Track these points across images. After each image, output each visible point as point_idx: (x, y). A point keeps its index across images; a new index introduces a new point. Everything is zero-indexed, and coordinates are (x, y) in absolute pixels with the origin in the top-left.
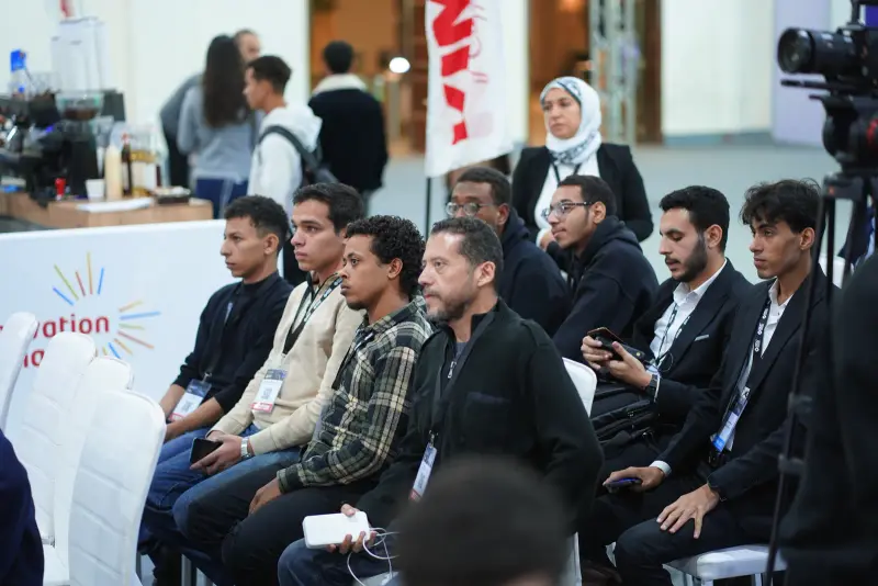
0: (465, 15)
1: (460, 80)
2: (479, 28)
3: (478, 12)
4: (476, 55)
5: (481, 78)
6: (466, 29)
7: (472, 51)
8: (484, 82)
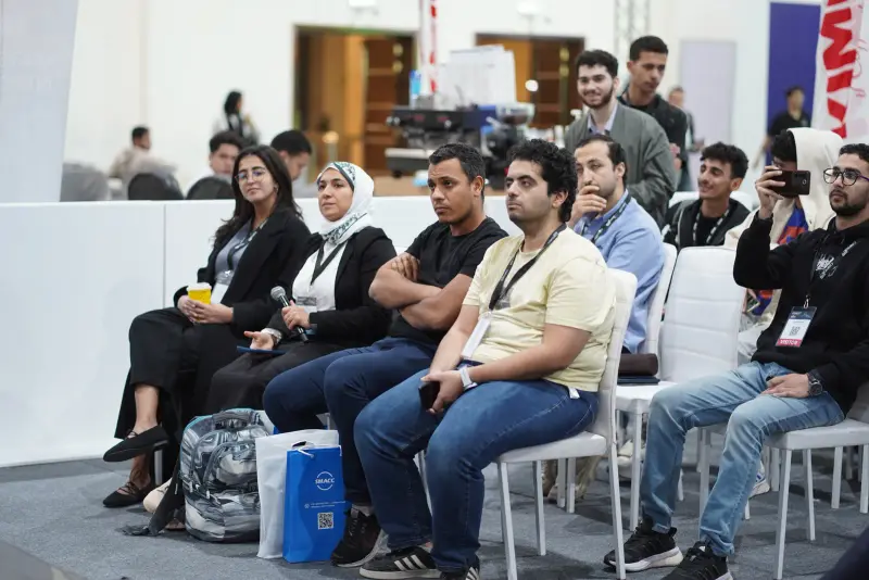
0: (849, 47)
1: (841, 96)
2: (861, 55)
3: (861, 44)
4: (858, 76)
5: (860, 94)
6: (851, 57)
7: (854, 74)
8: (861, 96)
